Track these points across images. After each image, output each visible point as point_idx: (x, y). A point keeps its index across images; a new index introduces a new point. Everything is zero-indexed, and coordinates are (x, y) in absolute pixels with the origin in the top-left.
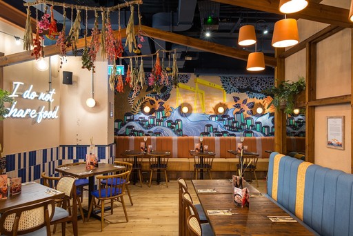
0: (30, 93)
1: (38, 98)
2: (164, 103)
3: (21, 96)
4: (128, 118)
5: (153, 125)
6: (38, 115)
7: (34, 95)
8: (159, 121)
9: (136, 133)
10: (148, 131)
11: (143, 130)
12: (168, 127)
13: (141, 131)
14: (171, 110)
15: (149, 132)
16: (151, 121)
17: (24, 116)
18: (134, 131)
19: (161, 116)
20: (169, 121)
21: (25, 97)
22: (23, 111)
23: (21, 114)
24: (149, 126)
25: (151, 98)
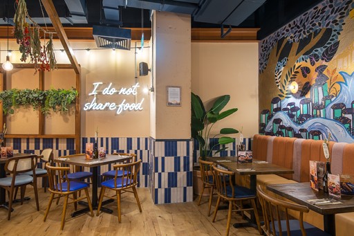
0: (110, 90)
1: (118, 93)
2: (325, 67)
3: (100, 93)
4: (275, 106)
5: (308, 116)
6: (118, 107)
7: (114, 91)
8: (318, 107)
9: (284, 131)
10: (299, 127)
11: (293, 126)
12: (336, 119)
13: (290, 129)
14: (340, 78)
15: (302, 130)
16: (304, 109)
17: (103, 109)
18: (282, 127)
19: (321, 96)
20: (336, 107)
21: (103, 94)
22: (102, 105)
23: (101, 107)
24: (302, 119)
25: (303, 64)
